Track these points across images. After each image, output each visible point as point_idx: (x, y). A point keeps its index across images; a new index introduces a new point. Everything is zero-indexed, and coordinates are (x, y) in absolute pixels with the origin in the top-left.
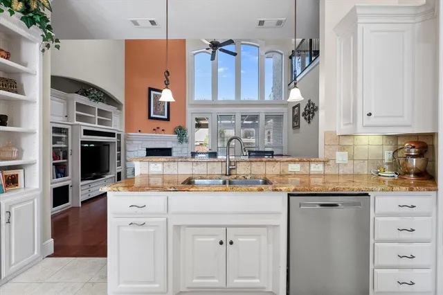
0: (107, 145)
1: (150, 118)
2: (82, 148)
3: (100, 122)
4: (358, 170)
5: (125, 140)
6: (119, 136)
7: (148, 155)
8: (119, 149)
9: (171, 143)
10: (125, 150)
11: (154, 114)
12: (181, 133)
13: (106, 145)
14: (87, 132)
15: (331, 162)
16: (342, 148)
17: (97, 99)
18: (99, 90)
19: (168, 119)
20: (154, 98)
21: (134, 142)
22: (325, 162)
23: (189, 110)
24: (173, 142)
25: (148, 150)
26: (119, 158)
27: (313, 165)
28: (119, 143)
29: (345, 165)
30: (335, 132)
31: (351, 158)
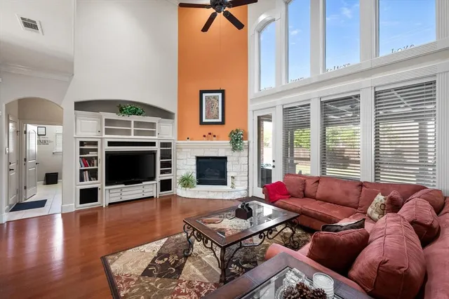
1: (202, 123)
9: (224, 150)
10: (176, 158)
11: (206, 118)
13: (151, 154)
19: (222, 123)
20: (206, 101)
21: (183, 150)
24: (227, 150)
25: (198, 158)
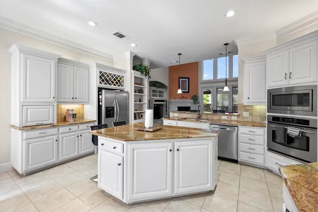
0: (162, 105)
2: (154, 107)
3: (160, 96)
4: (254, 120)
5: (169, 103)
6: (166, 101)
7: (178, 110)
8: (166, 107)
9: (189, 104)
10: (169, 108)
12: (195, 99)
14: (156, 101)
15: (241, 116)
16: (247, 110)
17: (159, 87)
18: (159, 83)
19: (188, 92)
20: (181, 82)
21: (173, 104)
22: (238, 116)
23: (200, 86)
24: (191, 103)
25: (178, 107)
26: (166, 111)
27: (232, 117)
28: (166, 104)
29: (248, 117)
30: (243, 104)
31: (251, 115)
